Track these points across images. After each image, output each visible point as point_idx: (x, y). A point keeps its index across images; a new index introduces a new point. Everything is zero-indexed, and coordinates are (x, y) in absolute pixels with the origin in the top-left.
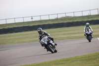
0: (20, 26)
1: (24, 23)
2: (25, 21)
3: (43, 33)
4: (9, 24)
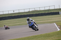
0: (6, 16)
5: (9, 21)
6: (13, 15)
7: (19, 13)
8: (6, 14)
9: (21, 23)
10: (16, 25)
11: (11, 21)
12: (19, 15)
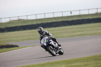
0: (59, 21)
1: (62, 17)
2: (64, 16)
3: (44, 33)
4: (48, 19)
5: (63, 29)
6: (70, 20)
7: (79, 16)
8: (58, 17)
9: (83, 33)
10: (75, 35)
11: (66, 29)
12: (80, 19)
